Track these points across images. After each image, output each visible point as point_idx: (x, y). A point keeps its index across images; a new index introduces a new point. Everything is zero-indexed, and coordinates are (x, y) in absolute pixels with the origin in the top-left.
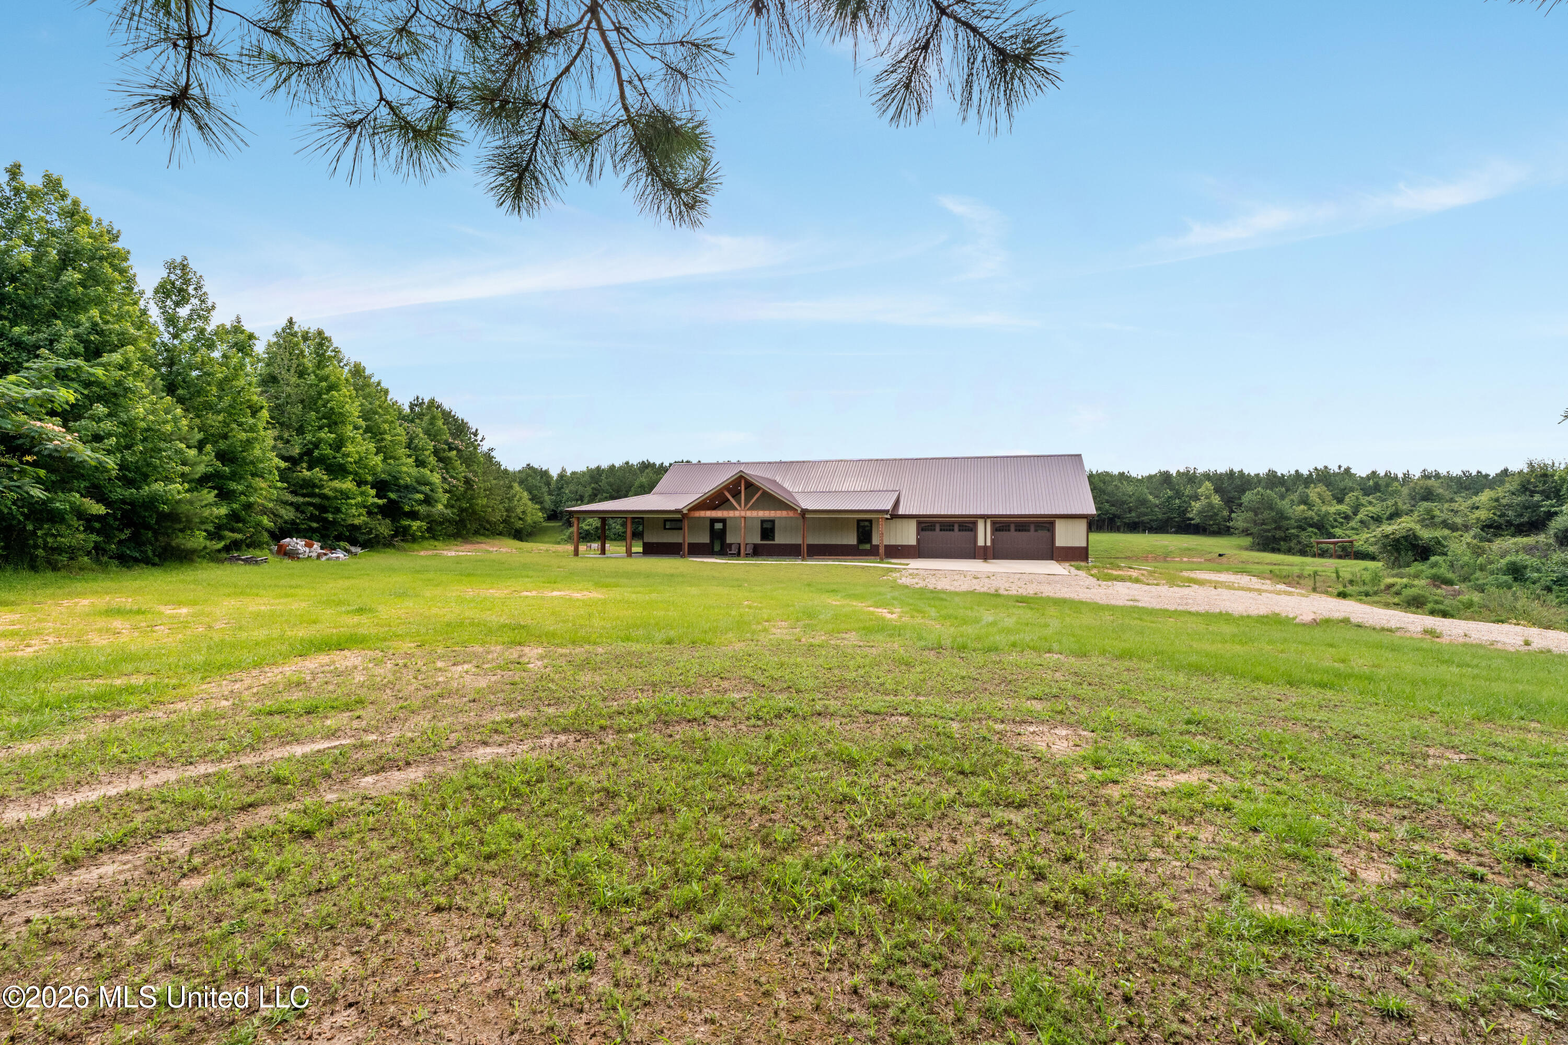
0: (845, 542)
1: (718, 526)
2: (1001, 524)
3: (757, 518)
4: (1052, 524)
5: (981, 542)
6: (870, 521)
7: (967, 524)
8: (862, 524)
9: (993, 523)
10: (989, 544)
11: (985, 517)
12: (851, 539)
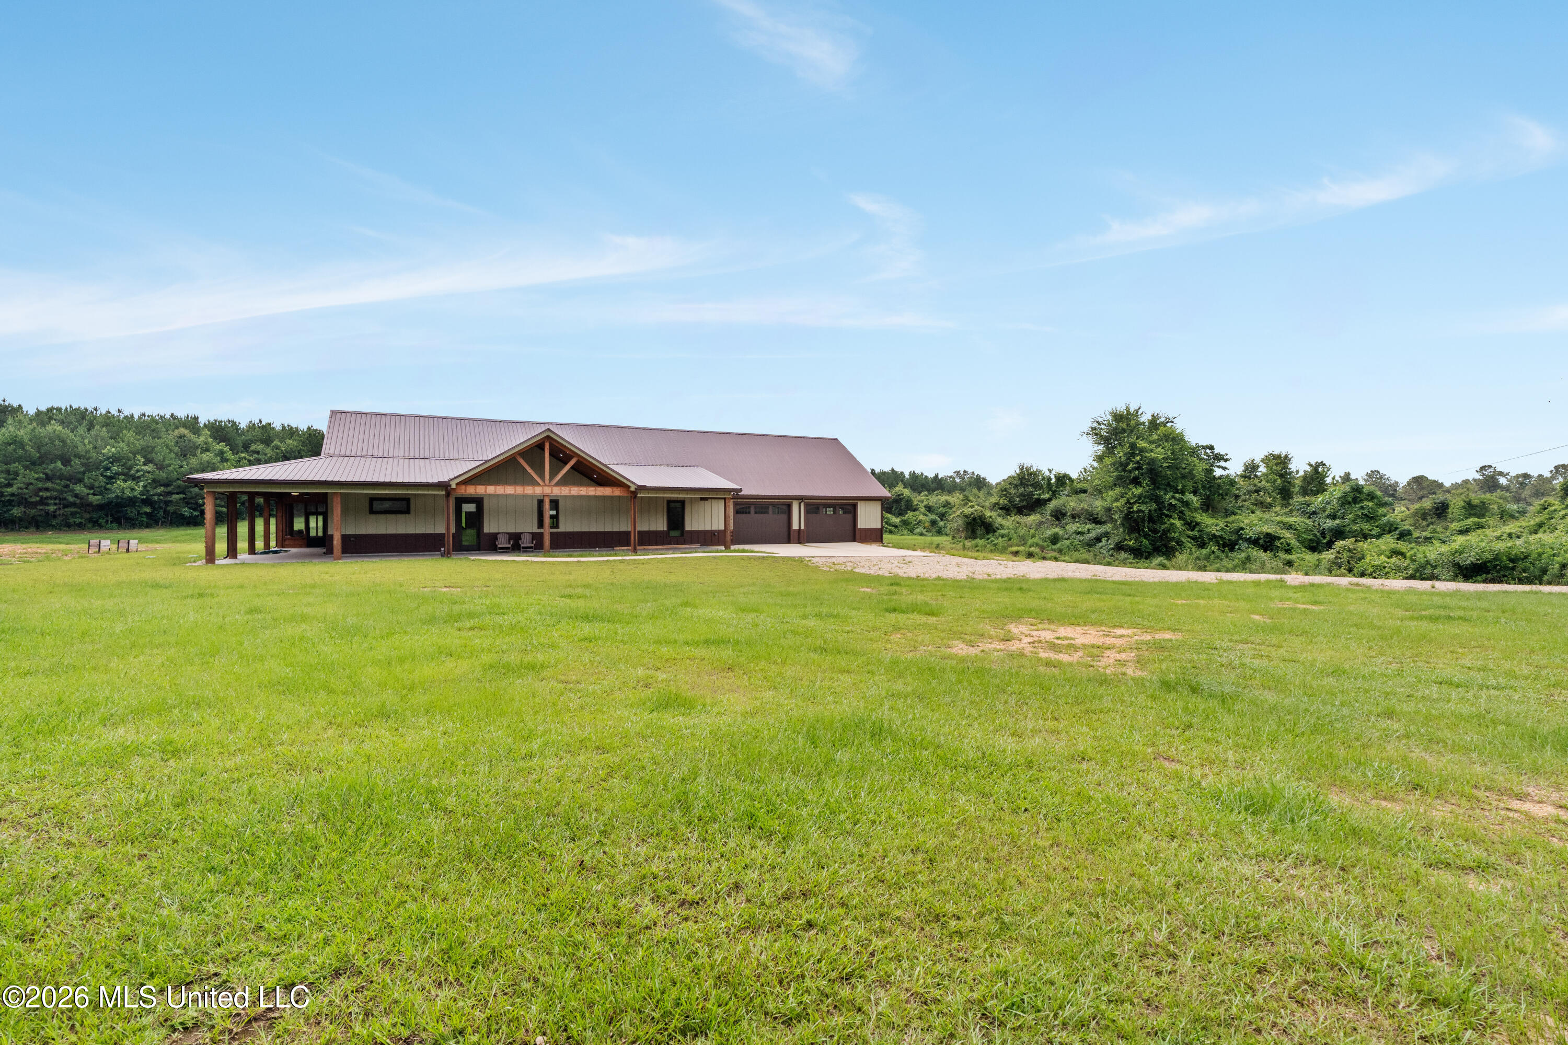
0: (653, 528)
1: (470, 508)
2: (814, 506)
3: (532, 496)
4: (855, 507)
5: (795, 526)
6: (682, 502)
7: (783, 505)
8: (672, 505)
9: (806, 505)
10: (802, 527)
11: (800, 499)
12: (660, 524)
